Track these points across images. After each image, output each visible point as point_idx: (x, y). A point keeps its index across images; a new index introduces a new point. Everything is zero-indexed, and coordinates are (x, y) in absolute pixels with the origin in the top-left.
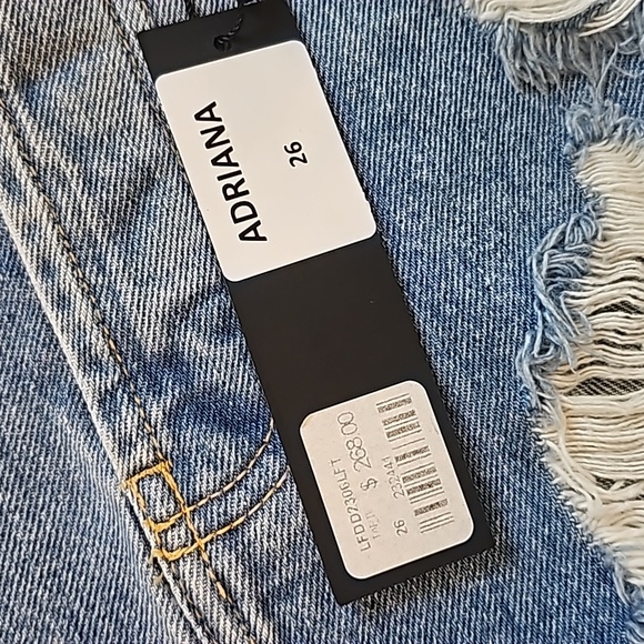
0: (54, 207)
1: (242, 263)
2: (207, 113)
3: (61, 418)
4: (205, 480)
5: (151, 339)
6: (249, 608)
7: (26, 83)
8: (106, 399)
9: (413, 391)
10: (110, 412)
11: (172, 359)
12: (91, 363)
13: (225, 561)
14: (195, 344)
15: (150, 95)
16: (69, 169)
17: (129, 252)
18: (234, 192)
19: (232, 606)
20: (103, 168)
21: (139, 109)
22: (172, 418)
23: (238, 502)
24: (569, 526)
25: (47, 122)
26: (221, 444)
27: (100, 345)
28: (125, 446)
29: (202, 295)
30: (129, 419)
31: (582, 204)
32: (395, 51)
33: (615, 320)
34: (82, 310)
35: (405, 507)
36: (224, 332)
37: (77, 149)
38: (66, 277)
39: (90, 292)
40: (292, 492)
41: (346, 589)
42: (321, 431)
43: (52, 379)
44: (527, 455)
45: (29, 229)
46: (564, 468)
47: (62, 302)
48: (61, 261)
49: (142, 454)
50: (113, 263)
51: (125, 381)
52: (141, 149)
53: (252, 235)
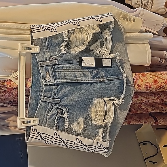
0: (84, 79)
3: (93, 84)
4: (100, 77)
5: (92, 77)
6: (107, 77)
7: (77, 78)
8: (94, 80)
10: (95, 80)
11: (93, 76)
13: (105, 77)
14: (93, 75)
16: (82, 77)
17: (87, 76)
19: (107, 78)
20: (82, 76)
21: (79, 73)
22: (96, 77)
23: (102, 76)
25: (79, 78)
26: (99, 75)
27: (91, 80)
34: (89, 80)
36: (93, 73)
37: (81, 76)
38: (87, 80)
39: (88, 79)
43: (91, 84)
48: (86, 80)
49: (98, 80)
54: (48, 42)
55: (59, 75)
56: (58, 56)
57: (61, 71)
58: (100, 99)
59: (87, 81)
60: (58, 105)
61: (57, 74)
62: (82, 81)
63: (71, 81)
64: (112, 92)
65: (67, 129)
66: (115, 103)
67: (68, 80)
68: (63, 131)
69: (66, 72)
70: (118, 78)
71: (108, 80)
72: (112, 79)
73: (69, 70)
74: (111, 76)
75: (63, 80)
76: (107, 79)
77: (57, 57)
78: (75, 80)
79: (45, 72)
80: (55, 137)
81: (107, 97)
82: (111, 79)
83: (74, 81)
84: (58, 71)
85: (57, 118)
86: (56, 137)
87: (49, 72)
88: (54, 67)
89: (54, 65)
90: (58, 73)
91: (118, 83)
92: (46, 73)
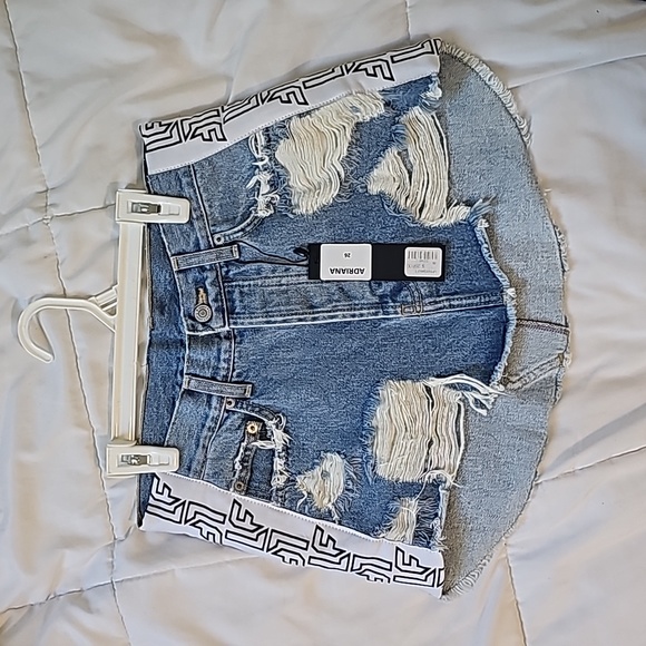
0: (341, 310)
1: (368, 276)
2: (332, 271)
3: (383, 325)
4: (409, 299)
5: (376, 300)
6: (438, 299)
7: (312, 307)
8: (384, 314)
9: (407, 250)
10: (388, 313)
11: (381, 297)
12: (376, 314)
13: (427, 301)
14: (380, 291)
15: (322, 282)
16: (334, 304)
17: (355, 298)
18: (352, 271)
19: (436, 302)
20: (336, 297)
21: (324, 285)
22: (394, 301)
23: (416, 294)
24: (447, 228)
25: (323, 305)
26: (403, 293)
27: (373, 311)
28: (396, 313)
29: (370, 285)
30: (391, 310)
31: (381, 195)
32: (331, 225)
33: (409, 201)
34: (365, 311)
35: (431, 260)
36: (380, 285)
37: (330, 301)
38: (357, 312)
39: (361, 309)
40: (419, 283)
41: (442, 279)
42: (408, 273)
43: (375, 324)
44: (430, 230)
45: (344, 316)
46: (436, 224)
47: (362, 315)
48: (352, 312)
49: (399, 310)
50: (357, 302)
51: (382, 308)
52: (334, 289)
53: (362, 271)
54: (199, 180)
55: (241, 301)
56: (238, 232)
57: (252, 283)
58: (409, 382)
59: (354, 316)
60: (245, 406)
61: (236, 295)
62: (332, 317)
63: (284, 321)
64: (458, 355)
65: (280, 493)
66: (471, 400)
67: (273, 319)
68: (263, 497)
69: (270, 289)
70: (485, 303)
71: (441, 308)
72: (458, 306)
73: (284, 281)
74: (456, 293)
75: (254, 320)
76: (439, 305)
77: (235, 233)
78: (302, 317)
79: (194, 291)
80: (234, 519)
81: (438, 376)
82: (454, 306)
83: (300, 320)
84: (241, 283)
85: (242, 450)
86: (238, 519)
87: (206, 291)
88: (227, 272)
89: (227, 264)
90: (241, 292)
91: (482, 321)
92: (198, 292)
